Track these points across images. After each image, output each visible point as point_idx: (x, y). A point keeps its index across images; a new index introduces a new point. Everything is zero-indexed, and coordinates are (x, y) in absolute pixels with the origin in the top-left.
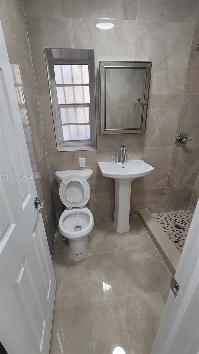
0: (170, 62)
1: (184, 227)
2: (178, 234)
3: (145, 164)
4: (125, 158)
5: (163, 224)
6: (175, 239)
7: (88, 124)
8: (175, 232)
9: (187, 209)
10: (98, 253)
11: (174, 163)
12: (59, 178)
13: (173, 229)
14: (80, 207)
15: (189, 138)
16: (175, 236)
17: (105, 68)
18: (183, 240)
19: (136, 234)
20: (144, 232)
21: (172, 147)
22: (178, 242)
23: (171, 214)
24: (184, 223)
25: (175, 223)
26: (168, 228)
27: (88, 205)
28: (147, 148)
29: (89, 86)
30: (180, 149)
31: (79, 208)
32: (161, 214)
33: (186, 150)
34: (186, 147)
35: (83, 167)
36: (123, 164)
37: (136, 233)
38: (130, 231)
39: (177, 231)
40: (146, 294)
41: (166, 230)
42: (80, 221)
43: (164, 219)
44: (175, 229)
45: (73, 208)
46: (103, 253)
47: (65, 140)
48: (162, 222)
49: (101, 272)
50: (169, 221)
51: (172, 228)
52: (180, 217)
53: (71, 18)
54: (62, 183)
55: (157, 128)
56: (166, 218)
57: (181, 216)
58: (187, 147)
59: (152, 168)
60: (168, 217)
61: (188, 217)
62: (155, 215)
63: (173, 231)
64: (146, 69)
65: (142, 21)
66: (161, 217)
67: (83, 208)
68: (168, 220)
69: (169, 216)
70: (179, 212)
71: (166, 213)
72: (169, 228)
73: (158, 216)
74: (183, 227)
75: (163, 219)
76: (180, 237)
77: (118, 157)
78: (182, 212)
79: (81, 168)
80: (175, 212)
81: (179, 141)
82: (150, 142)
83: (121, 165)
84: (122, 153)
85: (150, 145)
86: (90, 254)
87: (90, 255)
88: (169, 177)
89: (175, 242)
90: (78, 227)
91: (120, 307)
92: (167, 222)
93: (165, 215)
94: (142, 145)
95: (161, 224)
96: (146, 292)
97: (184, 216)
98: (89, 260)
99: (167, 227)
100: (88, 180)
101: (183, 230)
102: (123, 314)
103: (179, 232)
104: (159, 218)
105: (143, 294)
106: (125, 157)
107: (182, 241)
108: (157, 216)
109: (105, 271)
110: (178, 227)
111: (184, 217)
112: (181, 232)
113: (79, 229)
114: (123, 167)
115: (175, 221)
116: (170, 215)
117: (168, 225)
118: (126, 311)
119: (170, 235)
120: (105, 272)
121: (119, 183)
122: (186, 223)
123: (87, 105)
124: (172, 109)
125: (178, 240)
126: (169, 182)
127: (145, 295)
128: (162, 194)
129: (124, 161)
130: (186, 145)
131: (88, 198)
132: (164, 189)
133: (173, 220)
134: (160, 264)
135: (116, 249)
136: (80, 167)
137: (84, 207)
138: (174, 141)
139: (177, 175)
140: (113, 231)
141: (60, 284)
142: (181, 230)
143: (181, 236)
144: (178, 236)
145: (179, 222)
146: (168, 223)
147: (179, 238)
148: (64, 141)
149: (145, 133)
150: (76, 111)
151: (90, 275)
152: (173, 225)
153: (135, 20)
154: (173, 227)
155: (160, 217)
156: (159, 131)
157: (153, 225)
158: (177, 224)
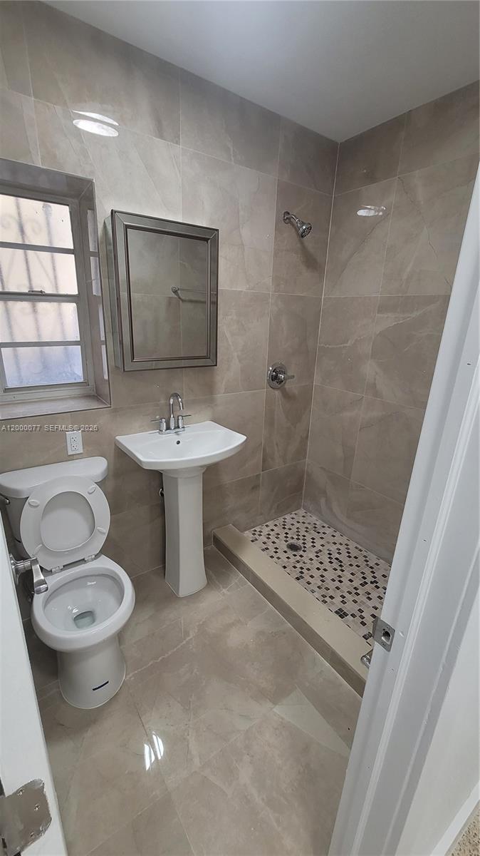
0: (246, 232)
1: (304, 543)
2: (298, 562)
3: (222, 431)
4: (180, 421)
5: (267, 549)
6: (296, 573)
7: (75, 343)
8: (293, 559)
9: (298, 508)
10: (150, 664)
11: (270, 422)
12: (17, 492)
13: (286, 555)
14: (84, 559)
15: (290, 373)
16: (295, 567)
17: (127, 227)
18: (308, 569)
19: (223, 588)
20: (237, 578)
21: (264, 392)
22: (303, 578)
23: (276, 525)
24: (301, 537)
25: (286, 541)
26: (278, 555)
27: (105, 551)
28: (220, 396)
29: (73, 254)
30: (277, 393)
31: (83, 561)
32: (258, 529)
33: (287, 396)
34: (285, 389)
35: (78, 452)
36: (178, 434)
37: (221, 586)
38: (207, 585)
39: (295, 555)
40: (277, 706)
41: (275, 559)
42: (89, 596)
43: (266, 540)
44: (290, 553)
45: (66, 567)
46: (160, 658)
47: (10, 385)
48: (265, 546)
49: (170, 706)
50: (276, 540)
51: (285, 552)
52: (291, 527)
53: (33, 99)
54: (27, 503)
55: (235, 354)
56: (269, 534)
57: (293, 525)
58: (287, 389)
59: (242, 438)
60: (271, 533)
61: (304, 523)
62: (248, 534)
63: (288, 558)
64: (209, 241)
65: (191, 150)
66: (260, 535)
67: (93, 560)
68: (273, 538)
69: (272, 530)
70: (288, 517)
71: (267, 526)
72: (280, 554)
73: (254, 534)
74: (302, 545)
75: (263, 538)
76: (303, 566)
77: (164, 420)
78: (292, 516)
79: (71, 458)
80: (281, 520)
81: (274, 378)
82: (224, 383)
83: (174, 438)
84: (171, 409)
85: (226, 389)
86: (131, 675)
87: (130, 678)
88: (264, 450)
89: (298, 579)
90: (86, 616)
91: (237, 762)
92: (274, 543)
93: (266, 531)
94: (210, 389)
95: (263, 550)
96: (275, 703)
97: (298, 522)
98: (131, 691)
99: (276, 552)
100: (100, 484)
101: (304, 551)
102: (245, 774)
103: (298, 558)
104: (256, 540)
105: (271, 709)
106: (180, 418)
107: (308, 574)
108: (251, 537)
109: (179, 699)
110: (293, 547)
111: (298, 525)
112: (301, 556)
113: (87, 620)
114: (178, 443)
115: (286, 537)
116: (275, 528)
117: (276, 548)
118: (250, 763)
119: (285, 567)
120: (179, 702)
121: (177, 478)
122: (304, 536)
123: (70, 299)
124: (258, 320)
125: (302, 573)
126: (264, 461)
127: (277, 709)
128: (255, 488)
129: (178, 427)
130: (287, 386)
131: (106, 529)
132: (258, 476)
133: (282, 536)
134: (284, 633)
135: (189, 636)
136: (70, 453)
137: (97, 556)
138: (266, 378)
139: (277, 445)
140: (171, 597)
141: (68, 792)
142: (301, 553)
143: (304, 563)
144: (298, 565)
145: (293, 538)
146: (275, 545)
147: (302, 568)
148: (7, 390)
149: (216, 365)
150: (35, 311)
151: (146, 726)
152: (284, 546)
153: (177, 143)
154: (286, 549)
155: (257, 536)
156: (240, 361)
157: (253, 557)
158: (291, 541)
